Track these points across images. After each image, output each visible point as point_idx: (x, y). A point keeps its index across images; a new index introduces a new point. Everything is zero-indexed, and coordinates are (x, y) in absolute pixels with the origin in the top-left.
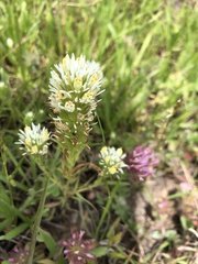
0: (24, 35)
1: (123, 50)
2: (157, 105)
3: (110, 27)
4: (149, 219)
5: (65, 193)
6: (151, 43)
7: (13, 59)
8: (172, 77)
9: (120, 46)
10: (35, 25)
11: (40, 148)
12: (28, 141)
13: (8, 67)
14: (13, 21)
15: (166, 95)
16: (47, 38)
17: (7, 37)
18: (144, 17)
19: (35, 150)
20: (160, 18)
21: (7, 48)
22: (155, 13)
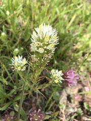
0: (15, 10)
1: (62, 21)
2: (77, 49)
3: (57, 10)
4: (68, 102)
5: (31, 89)
6: (75, 19)
7: (9, 21)
8: (84, 36)
9: (61, 19)
10: (21, 5)
11: (22, 68)
12: (16, 64)
13: (6, 25)
14: (10, 3)
15: (81, 44)
16: (26, 12)
17: (7, 10)
18: (74, 6)
19: (19, 69)
20: (81, 8)
21: (6, 15)
22: (79, 4)
